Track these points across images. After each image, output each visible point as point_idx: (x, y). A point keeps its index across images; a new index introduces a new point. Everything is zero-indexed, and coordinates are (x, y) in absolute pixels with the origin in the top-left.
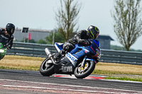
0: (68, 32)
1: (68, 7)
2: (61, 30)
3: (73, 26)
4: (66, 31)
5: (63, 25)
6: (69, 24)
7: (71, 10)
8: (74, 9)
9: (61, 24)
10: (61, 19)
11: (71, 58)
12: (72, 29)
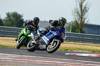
0: (81, 23)
1: (81, 6)
2: (76, 22)
3: (84, 19)
4: (79, 22)
5: (77, 18)
6: (82, 18)
7: (83, 8)
8: (85, 8)
9: (76, 18)
10: (76, 14)
11: (45, 39)
12: (84, 22)
